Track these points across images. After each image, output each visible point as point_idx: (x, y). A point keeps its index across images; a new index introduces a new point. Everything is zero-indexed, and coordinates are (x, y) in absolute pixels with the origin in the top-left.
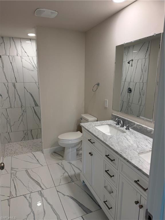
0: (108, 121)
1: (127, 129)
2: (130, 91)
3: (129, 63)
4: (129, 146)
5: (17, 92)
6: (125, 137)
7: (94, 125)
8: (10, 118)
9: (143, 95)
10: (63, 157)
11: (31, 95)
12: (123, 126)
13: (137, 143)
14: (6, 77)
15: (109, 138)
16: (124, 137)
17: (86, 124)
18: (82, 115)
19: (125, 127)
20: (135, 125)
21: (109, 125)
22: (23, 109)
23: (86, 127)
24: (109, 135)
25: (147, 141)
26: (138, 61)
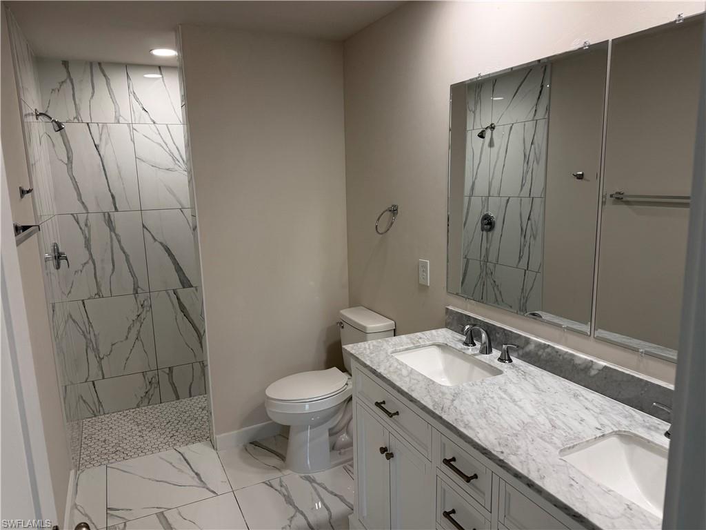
0: (433, 331)
1: (505, 358)
2: (489, 227)
3: (481, 135)
4: (525, 425)
5: (119, 241)
6: (505, 391)
7: (390, 350)
8: (96, 333)
9: (535, 238)
10: (283, 458)
11: (168, 250)
12: (487, 350)
13: (549, 411)
14: (79, 195)
15: (451, 398)
16: (500, 392)
17: (365, 348)
18: (342, 312)
19: (496, 353)
20: (531, 347)
21: (439, 346)
22: (141, 297)
23: (362, 359)
24: (448, 387)
25: (580, 401)
26: (511, 128)
